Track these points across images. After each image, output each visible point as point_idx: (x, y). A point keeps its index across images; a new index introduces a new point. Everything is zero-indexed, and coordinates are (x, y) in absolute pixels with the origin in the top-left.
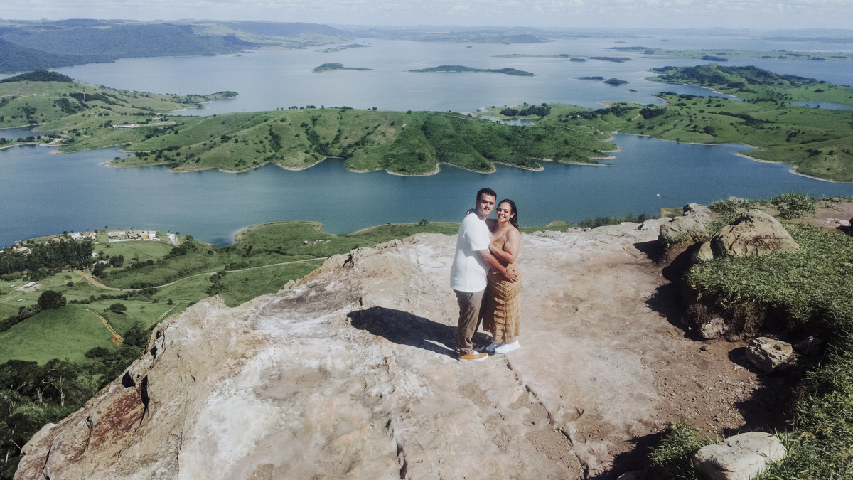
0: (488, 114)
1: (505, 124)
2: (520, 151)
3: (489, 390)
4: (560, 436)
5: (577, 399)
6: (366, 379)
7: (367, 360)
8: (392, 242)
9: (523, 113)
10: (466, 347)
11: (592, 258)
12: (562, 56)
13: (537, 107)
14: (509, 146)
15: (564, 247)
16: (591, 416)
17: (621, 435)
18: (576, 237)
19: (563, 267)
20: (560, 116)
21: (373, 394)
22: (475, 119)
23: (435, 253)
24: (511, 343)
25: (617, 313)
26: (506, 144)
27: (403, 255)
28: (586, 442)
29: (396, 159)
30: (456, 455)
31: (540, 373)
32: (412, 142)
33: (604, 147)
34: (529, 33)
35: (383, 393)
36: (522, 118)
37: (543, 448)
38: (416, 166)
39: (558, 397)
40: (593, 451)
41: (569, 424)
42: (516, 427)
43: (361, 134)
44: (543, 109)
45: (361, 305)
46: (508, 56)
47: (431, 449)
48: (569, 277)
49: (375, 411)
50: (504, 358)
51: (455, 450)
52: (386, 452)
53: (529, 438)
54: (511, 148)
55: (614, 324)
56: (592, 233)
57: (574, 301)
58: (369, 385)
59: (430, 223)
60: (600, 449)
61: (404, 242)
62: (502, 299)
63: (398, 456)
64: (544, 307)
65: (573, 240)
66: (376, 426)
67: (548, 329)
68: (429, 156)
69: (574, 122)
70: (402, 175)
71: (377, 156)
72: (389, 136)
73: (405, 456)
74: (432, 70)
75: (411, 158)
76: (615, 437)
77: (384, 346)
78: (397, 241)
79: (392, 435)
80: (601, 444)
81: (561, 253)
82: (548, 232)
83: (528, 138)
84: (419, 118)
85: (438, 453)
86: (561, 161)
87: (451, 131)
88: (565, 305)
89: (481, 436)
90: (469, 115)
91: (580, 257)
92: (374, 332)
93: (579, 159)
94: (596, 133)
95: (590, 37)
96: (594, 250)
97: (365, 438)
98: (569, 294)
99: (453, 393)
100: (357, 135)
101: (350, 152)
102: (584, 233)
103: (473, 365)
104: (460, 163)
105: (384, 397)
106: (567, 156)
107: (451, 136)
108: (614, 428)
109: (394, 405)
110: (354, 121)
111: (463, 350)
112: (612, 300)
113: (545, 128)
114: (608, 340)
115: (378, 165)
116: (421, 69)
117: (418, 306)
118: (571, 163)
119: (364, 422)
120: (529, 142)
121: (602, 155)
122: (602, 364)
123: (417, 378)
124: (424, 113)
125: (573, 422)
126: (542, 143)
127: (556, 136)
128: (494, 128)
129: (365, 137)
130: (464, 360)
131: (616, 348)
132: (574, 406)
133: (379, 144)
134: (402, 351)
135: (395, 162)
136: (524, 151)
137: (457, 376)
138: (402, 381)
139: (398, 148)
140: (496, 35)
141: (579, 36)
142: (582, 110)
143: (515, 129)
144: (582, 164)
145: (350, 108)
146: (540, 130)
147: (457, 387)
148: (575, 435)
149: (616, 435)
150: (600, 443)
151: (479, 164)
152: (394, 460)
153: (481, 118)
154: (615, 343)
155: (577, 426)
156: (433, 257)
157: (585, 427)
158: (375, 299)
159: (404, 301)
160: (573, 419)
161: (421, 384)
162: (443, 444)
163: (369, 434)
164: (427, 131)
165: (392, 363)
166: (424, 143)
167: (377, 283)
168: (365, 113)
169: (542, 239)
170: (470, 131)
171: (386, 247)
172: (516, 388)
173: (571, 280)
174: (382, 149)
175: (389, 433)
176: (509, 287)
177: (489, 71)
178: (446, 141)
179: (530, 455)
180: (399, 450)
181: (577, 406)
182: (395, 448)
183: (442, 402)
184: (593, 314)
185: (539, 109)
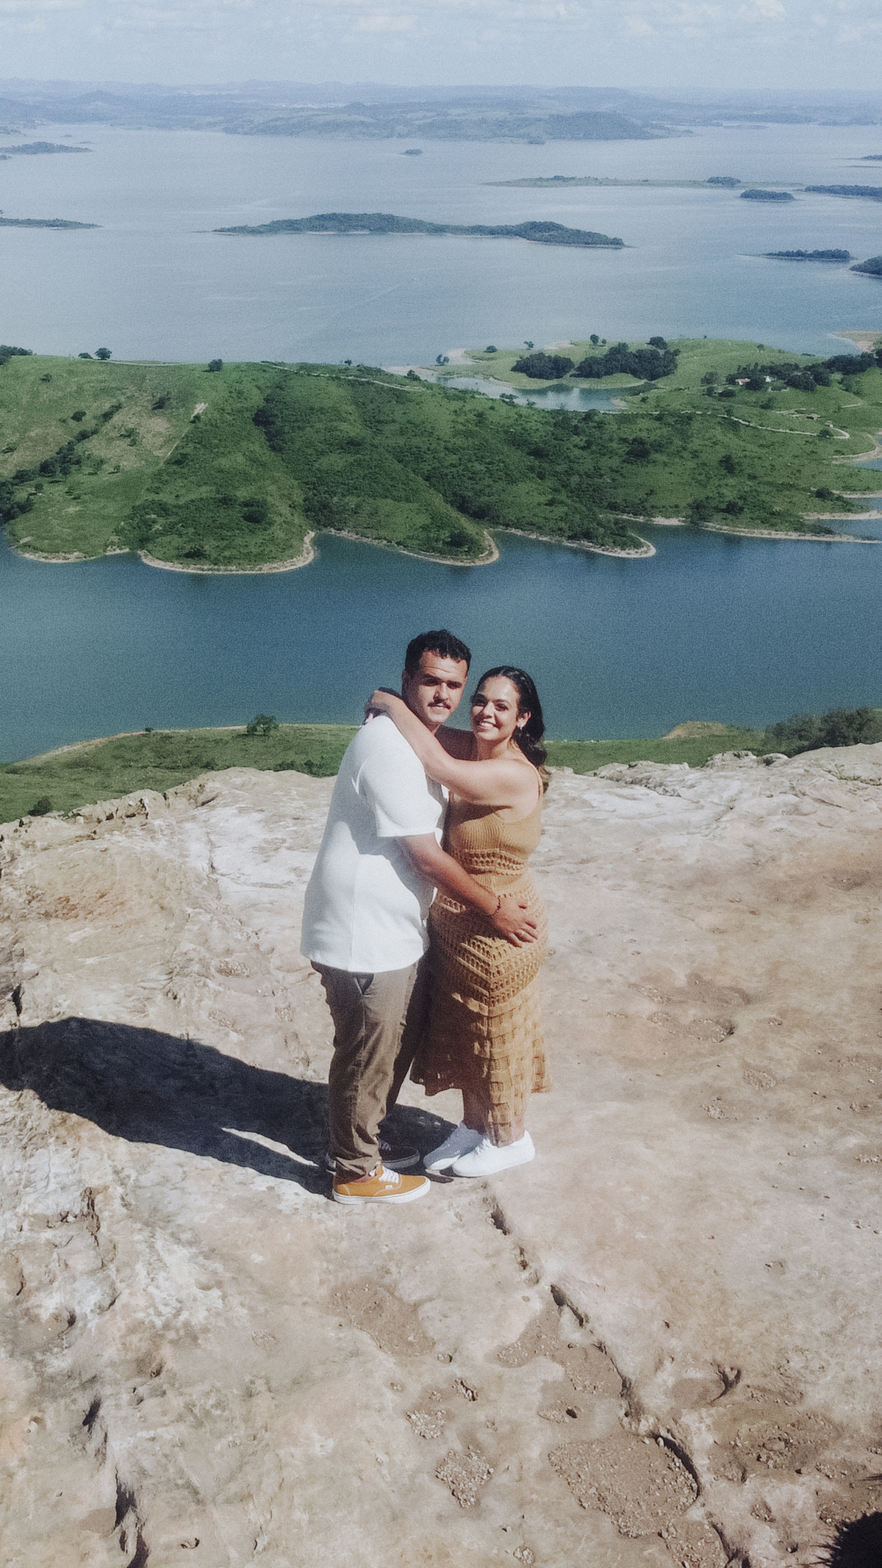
0: (474, 373)
1: (530, 405)
2: (577, 493)
3: (431, 1299)
4: (658, 1457)
5: (720, 1332)
6: (23, 1262)
7: (30, 1199)
8: (131, 800)
9: (589, 369)
10: (355, 1154)
11: (785, 858)
12: (714, 181)
13: (633, 349)
14: (541, 476)
15: (697, 817)
16: (764, 1390)
17: (861, 1457)
18: (735, 786)
19: (689, 886)
20: (708, 380)
21: (45, 1315)
22: (430, 387)
23: (269, 836)
24: (506, 1143)
25: (863, 1041)
26: (531, 469)
27: (163, 843)
28: (744, 1479)
29: (172, 519)
30: (311, 1522)
31: (601, 1244)
32: (224, 462)
33: (854, 481)
34: (605, 107)
35: (78, 1312)
36: (586, 384)
37: (601, 1499)
38: (239, 541)
39: (657, 1325)
40: (769, 1510)
41: (689, 1419)
42: (515, 1429)
43: (58, 436)
44: (654, 356)
45: (19, 1011)
46: (539, 182)
47: (228, 1501)
48: (707, 919)
49: (50, 1370)
50: (482, 1194)
51: (309, 1507)
52: (80, 1512)
53: (556, 1464)
54: (550, 482)
55: (854, 1080)
56: (788, 770)
57: (722, 1000)
58: (31, 1284)
59: (285, 726)
60: (790, 1505)
61: (171, 799)
62: (479, 997)
63: (118, 1522)
64: (624, 1019)
65: (726, 795)
66: (49, 1423)
67: (632, 1094)
68: (281, 509)
69: (752, 397)
70: (192, 570)
71: (111, 509)
72: (148, 441)
73: (140, 1524)
74: (292, 226)
75: (223, 515)
76: (844, 1463)
77: (85, 1152)
78: (148, 796)
79: (101, 1454)
80: (797, 1488)
81: (684, 840)
82: (648, 768)
83: (605, 451)
84: (247, 386)
85: (253, 1516)
86: (712, 526)
87: (351, 428)
88: (692, 1013)
89: (398, 1458)
90: (412, 377)
91: (747, 854)
92: (55, 1102)
93: (771, 518)
94: (825, 434)
95: (808, 120)
96: (792, 829)
97: (13, 1463)
98: (707, 977)
99: (310, 1311)
100: (44, 440)
101: (21, 494)
102: (762, 770)
103: (379, 1217)
104: (382, 533)
105: (79, 1324)
106: (732, 510)
107: (353, 445)
108: (840, 1431)
109: (111, 1352)
110: (35, 395)
111: (348, 1165)
112: (846, 996)
113: (659, 418)
114: (832, 1132)
115: (115, 538)
116: (254, 224)
117: (204, 1015)
118: (744, 532)
119: (12, 1406)
120: (606, 462)
121: (847, 506)
122: (809, 1212)
123: (193, 1258)
124: (264, 367)
125: (704, 1412)
126: (650, 468)
127: (696, 444)
128: (492, 417)
129: (71, 447)
130: (349, 1200)
131: (856, 1160)
132: (708, 1356)
133: (117, 468)
134: (143, 1169)
135: (169, 530)
136: (590, 493)
137: (324, 1252)
138: (141, 1269)
139: (180, 482)
140: (501, 114)
141: (766, 118)
142: (779, 360)
143: (561, 419)
144: (780, 535)
145: (23, 353)
146: (644, 424)
147: (323, 1292)
148: (710, 1454)
149: (843, 1454)
150: (793, 1482)
151: (445, 534)
152: (105, 1536)
153: (450, 384)
154: (852, 1141)
155: (717, 1426)
156: (262, 850)
157: (744, 1429)
158: (63, 991)
159: (159, 997)
160: (704, 1400)
161: (204, 1279)
162: (269, 1484)
163: (26, 1450)
164: (273, 429)
165: (110, 1209)
166: (263, 465)
167: (73, 938)
168: (70, 368)
169: (627, 791)
170: (412, 427)
171: (110, 817)
172: (518, 1296)
173: (716, 930)
174: (128, 485)
175: (92, 1447)
176: (500, 955)
177: (479, 230)
178: (335, 461)
179: (557, 1522)
180: (125, 1503)
181: (720, 1356)
182: (110, 1499)
183: (272, 1340)
184: (782, 1044)
185: (640, 355)
